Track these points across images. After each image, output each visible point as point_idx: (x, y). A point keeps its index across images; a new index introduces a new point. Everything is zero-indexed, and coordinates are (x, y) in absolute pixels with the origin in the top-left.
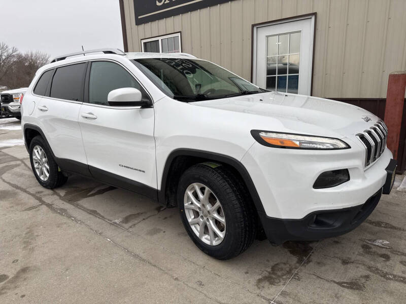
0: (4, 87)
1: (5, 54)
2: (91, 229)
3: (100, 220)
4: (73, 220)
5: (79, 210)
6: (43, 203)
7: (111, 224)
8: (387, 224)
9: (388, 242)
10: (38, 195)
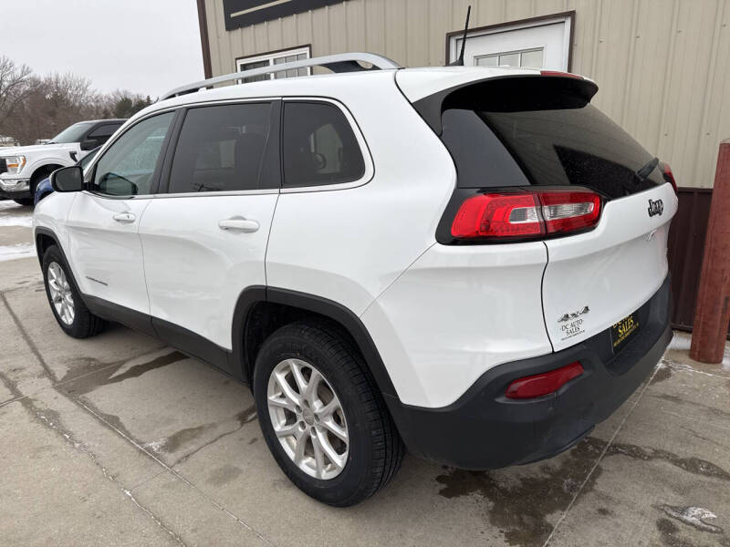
0: (8, 139)
1: (9, 78)
2: (98, 464)
3: (121, 442)
4: (66, 440)
5: (85, 415)
6: (17, 395)
7: (141, 451)
8: (710, 465)
9: (714, 516)
10: (11, 377)
